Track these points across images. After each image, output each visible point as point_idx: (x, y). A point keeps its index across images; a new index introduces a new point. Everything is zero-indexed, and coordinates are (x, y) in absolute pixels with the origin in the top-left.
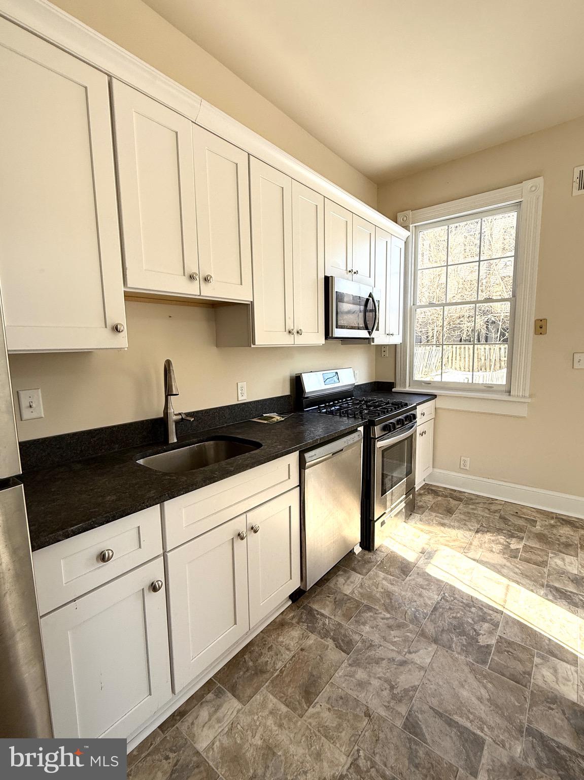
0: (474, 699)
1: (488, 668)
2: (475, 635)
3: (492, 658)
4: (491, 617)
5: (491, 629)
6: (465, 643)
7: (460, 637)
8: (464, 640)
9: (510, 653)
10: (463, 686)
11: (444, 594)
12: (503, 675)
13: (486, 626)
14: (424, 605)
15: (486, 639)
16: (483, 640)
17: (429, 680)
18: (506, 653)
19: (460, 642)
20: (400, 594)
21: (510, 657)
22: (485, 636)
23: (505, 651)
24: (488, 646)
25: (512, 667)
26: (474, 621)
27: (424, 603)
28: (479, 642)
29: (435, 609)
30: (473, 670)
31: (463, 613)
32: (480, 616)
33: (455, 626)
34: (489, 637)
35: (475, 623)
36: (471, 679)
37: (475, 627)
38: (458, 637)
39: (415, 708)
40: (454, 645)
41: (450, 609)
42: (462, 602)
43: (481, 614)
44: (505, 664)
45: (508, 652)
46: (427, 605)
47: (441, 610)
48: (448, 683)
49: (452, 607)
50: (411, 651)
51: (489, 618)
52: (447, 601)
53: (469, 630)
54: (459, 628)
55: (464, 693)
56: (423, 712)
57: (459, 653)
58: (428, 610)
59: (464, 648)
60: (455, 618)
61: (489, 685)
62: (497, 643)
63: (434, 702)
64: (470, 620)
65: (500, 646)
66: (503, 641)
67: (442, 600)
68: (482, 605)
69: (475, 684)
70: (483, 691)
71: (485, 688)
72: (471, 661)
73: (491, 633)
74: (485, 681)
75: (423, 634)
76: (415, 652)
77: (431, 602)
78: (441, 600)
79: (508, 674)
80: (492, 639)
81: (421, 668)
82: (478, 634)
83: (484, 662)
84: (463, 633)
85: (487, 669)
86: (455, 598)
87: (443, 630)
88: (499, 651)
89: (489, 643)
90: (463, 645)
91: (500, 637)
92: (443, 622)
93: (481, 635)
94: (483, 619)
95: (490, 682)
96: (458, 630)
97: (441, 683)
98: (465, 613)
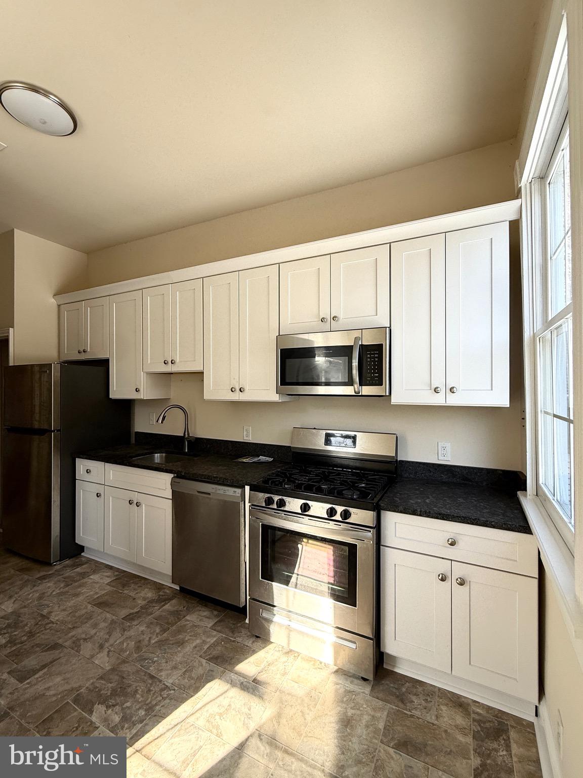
0: (51, 684)
1: (68, 702)
2: (108, 704)
3: (77, 710)
4: (126, 729)
5: (110, 723)
6: (102, 692)
7: (111, 689)
8: (106, 692)
9: (75, 729)
10: (64, 679)
11: (174, 690)
12: (56, 712)
13: (117, 719)
14: (160, 668)
15: (100, 712)
16: (99, 709)
17: (80, 660)
18: (77, 725)
19: (105, 688)
20: (179, 652)
21: (71, 728)
22: (104, 712)
23: (79, 726)
24: (91, 712)
25: (60, 724)
26: (125, 708)
27: (162, 669)
28: (98, 704)
29: (152, 677)
30: (72, 689)
31: (140, 700)
32: (132, 717)
33: (125, 688)
34: (101, 716)
35: (123, 709)
36: (67, 687)
37: (117, 707)
38: (111, 688)
39: (65, 649)
40: (103, 682)
41: (149, 691)
42: (156, 705)
43: (134, 719)
44: (66, 719)
45: (77, 728)
46: (158, 671)
47: (150, 682)
48: (72, 671)
49: (152, 692)
50: (111, 653)
51: (126, 726)
52: (162, 690)
53: (115, 700)
54: (122, 691)
55: (58, 679)
56: (60, 653)
57: (93, 683)
58: (152, 670)
59: (97, 690)
60: (136, 691)
61: (54, 699)
62: (91, 722)
63: (63, 660)
64: (128, 704)
65: (87, 723)
66: (91, 729)
67: (163, 686)
68: (146, 724)
69: (61, 689)
70: (52, 693)
71: (54, 695)
72: (81, 691)
73: (106, 720)
74: (59, 696)
75: (124, 662)
76: (108, 655)
77: (164, 676)
78: (164, 684)
79: (55, 716)
80: (97, 718)
81: (92, 656)
82: (108, 707)
83: (76, 701)
84: (114, 693)
85: (68, 700)
86: (164, 699)
87: (123, 678)
88: (81, 720)
89: (94, 713)
90: (100, 690)
91: (98, 728)
92: (133, 680)
93: (105, 709)
94: (125, 719)
95: (55, 700)
96: (119, 690)
97: (74, 666)
98: (139, 703)
